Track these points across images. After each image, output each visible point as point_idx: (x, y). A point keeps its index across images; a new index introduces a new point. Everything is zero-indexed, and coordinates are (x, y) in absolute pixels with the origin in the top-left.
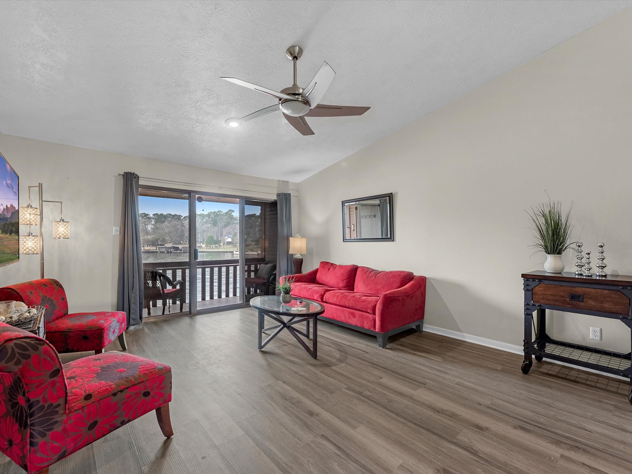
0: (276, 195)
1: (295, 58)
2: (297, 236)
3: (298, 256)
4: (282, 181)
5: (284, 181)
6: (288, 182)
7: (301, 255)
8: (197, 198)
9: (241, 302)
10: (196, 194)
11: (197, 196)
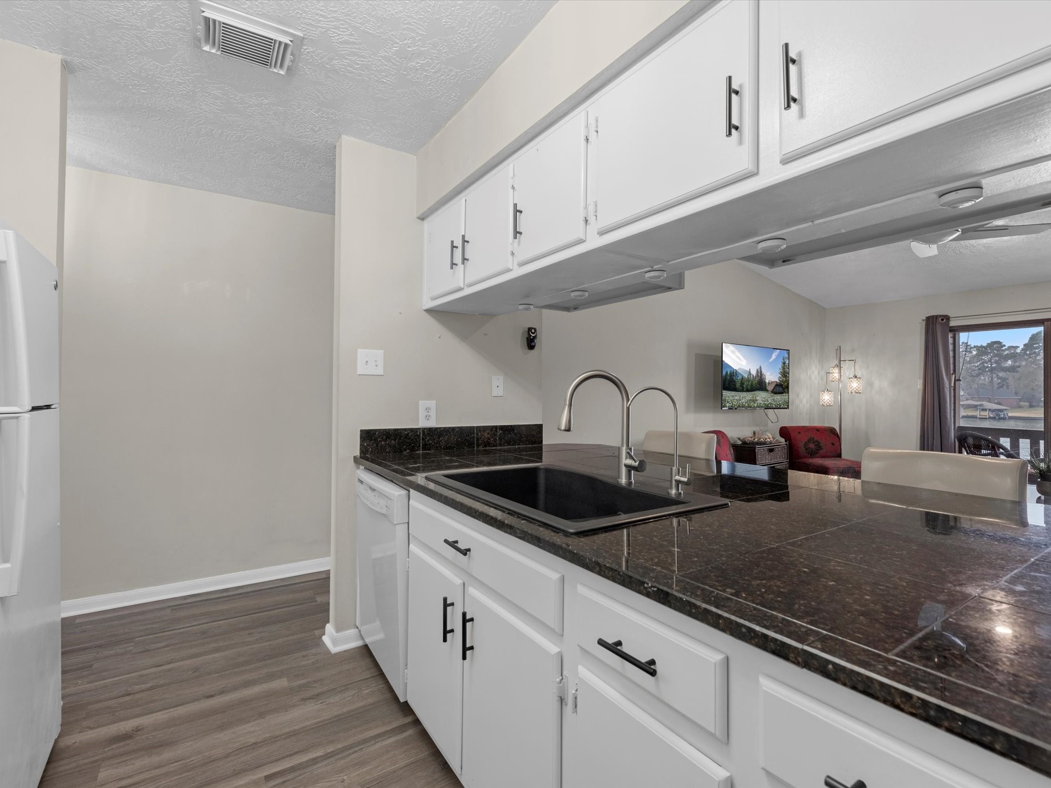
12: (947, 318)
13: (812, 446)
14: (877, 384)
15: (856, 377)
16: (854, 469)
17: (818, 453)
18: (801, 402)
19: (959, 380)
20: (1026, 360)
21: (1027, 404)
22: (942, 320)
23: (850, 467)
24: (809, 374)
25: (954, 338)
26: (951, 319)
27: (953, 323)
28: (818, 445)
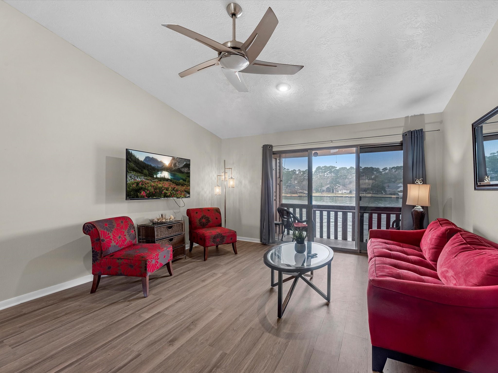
0: (401, 135)
1: (234, 15)
2: (417, 182)
3: (419, 209)
4: (412, 116)
5: (415, 116)
6: (423, 115)
7: (423, 207)
8: (314, 154)
9: (357, 249)
10: (312, 151)
11: (313, 152)
12: (271, 146)
13: (204, 220)
14: (243, 182)
15: (232, 178)
16: (221, 235)
17: (207, 225)
18: (205, 193)
19: (282, 181)
20: (315, 176)
21: (315, 191)
22: (270, 147)
23: (219, 234)
24: (211, 177)
25: (280, 160)
26: (273, 147)
27: (274, 149)
28: (208, 220)
